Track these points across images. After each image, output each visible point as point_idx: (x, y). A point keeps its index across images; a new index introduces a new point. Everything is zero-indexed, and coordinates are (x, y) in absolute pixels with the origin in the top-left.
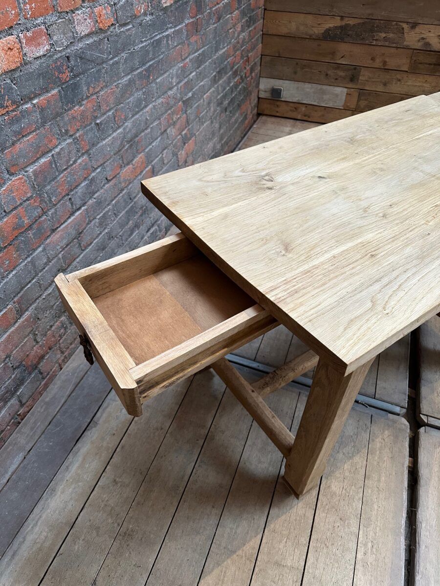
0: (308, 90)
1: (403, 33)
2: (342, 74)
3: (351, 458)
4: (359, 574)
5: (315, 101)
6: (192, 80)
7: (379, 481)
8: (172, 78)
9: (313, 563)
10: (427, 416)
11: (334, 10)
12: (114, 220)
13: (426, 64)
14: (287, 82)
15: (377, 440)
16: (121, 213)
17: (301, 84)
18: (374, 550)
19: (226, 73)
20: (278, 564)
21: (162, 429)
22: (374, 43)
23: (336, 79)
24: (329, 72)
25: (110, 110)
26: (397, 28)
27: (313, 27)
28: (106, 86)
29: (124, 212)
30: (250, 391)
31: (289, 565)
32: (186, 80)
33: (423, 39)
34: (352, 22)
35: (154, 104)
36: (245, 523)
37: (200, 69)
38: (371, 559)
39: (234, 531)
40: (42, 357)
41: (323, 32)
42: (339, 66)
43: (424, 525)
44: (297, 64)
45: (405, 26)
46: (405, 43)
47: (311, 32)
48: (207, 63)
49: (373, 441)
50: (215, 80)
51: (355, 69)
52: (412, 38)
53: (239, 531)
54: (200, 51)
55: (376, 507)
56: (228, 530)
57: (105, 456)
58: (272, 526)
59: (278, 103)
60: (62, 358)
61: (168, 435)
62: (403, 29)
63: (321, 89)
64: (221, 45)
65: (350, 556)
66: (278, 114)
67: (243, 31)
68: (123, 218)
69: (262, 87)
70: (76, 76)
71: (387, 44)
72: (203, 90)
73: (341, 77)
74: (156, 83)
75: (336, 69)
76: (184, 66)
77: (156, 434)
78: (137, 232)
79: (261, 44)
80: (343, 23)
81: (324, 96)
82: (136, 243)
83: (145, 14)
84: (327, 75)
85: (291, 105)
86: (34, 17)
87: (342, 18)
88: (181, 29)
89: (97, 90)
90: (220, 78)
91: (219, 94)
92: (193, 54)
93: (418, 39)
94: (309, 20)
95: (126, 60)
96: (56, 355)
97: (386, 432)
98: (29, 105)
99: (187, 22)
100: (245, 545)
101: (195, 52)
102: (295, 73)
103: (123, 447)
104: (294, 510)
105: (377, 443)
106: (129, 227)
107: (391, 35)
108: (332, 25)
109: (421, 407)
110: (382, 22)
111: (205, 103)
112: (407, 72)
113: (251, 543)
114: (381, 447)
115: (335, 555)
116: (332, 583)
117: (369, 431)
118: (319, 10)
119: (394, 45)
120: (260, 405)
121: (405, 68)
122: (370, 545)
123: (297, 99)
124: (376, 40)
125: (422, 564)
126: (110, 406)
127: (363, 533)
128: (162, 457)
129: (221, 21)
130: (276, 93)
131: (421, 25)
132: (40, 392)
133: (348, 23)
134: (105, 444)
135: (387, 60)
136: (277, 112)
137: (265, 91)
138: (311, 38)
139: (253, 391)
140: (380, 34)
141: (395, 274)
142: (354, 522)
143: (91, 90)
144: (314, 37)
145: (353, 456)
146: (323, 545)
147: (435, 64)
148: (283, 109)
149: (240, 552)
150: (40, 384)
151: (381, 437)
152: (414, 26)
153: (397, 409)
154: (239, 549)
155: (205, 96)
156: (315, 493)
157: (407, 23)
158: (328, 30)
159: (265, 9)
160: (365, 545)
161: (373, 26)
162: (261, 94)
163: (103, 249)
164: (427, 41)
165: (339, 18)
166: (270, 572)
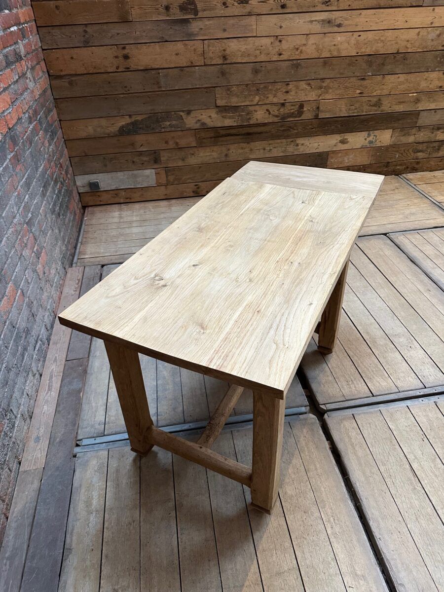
0: (122, 177)
1: (183, 119)
2: (145, 159)
3: (290, 463)
4: (335, 545)
5: (131, 185)
6: (27, 202)
7: (316, 469)
8: (13, 208)
9: (302, 557)
10: (324, 404)
11: (121, 111)
12: (7, 353)
13: (208, 138)
14: (101, 174)
15: (301, 439)
16: (10, 343)
17: (114, 174)
18: (336, 521)
19: (50, 185)
20: (279, 574)
21: (134, 521)
22: (163, 130)
23: (143, 164)
24: (134, 160)
26: (177, 116)
27: (108, 127)
29: (12, 342)
30: (199, 449)
31: (286, 569)
32: (23, 204)
33: (199, 120)
34: (139, 118)
35: (6, 236)
36: (239, 559)
37: (30, 190)
38: (337, 529)
39: (234, 570)
41: (118, 129)
42: (141, 154)
43: (358, 484)
44: (104, 158)
45: (182, 114)
46: (187, 126)
47: (107, 131)
48: (34, 183)
49: (299, 441)
50: (43, 195)
51: (155, 153)
52: (190, 122)
53: (238, 567)
54: (26, 176)
55: (323, 489)
56: (230, 572)
57: (94, 574)
58: (260, 547)
59: (99, 194)
60: (5, 506)
61: (142, 524)
62: (181, 116)
63: (132, 174)
64: (39, 163)
65: (323, 536)
66: (102, 203)
67: (50, 145)
68: (13, 347)
69: (79, 183)
71: (173, 129)
72: (38, 207)
73: (146, 161)
74: (3, 218)
75: (139, 156)
76: (18, 194)
77: (131, 528)
78: (27, 354)
79: (66, 150)
80: (133, 119)
81: (138, 179)
82: (29, 365)
84: (133, 162)
85: (111, 192)
87: (130, 116)
88: (7, 165)
90: (47, 191)
91: (50, 204)
92: (22, 180)
93: (195, 121)
94: (104, 122)
97: (305, 431)
99: (9, 157)
100: (247, 575)
101: (23, 179)
102: (106, 166)
103: (107, 557)
104: (270, 525)
105: (303, 442)
106: (19, 353)
107: (174, 122)
108: (124, 123)
109: (318, 399)
110: (163, 114)
111: (43, 217)
112: (196, 147)
113: (252, 570)
114: (306, 443)
115: (313, 541)
116: (321, 563)
117: (292, 435)
118: (109, 114)
119: (179, 129)
120: (212, 455)
121: (194, 144)
122: (332, 519)
123: (115, 186)
124: (163, 128)
125: (369, 513)
126: (76, 526)
127: (324, 513)
128: (146, 544)
129: (33, 144)
130: (94, 186)
131: (194, 112)
133: (136, 119)
134: (88, 563)
135: (178, 141)
136: (100, 201)
137: (83, 187)
138: (110, 136)
139: (201, 448)
140: (165, 123)
141: (278, 319)
142: (314, 509)
144: (112, 135)
145: (291, 460)
146: (302, 539)
147: (215, 137)
148: (105, 198)
149: (247, 583)
151: (302, 436)
152: (189, 112)
153: (303, 409)
154: (245, 581)
155: (41, 211)
156: (278, 503)
157: (183, 111)
158: (123, 127)
159: (60, 120)
160: (329, 521)
161: (157, 118)
162: (80, 189)
163: (7, 384)
164: (203, 121)
165: (128, 117)
166: (276, 583)
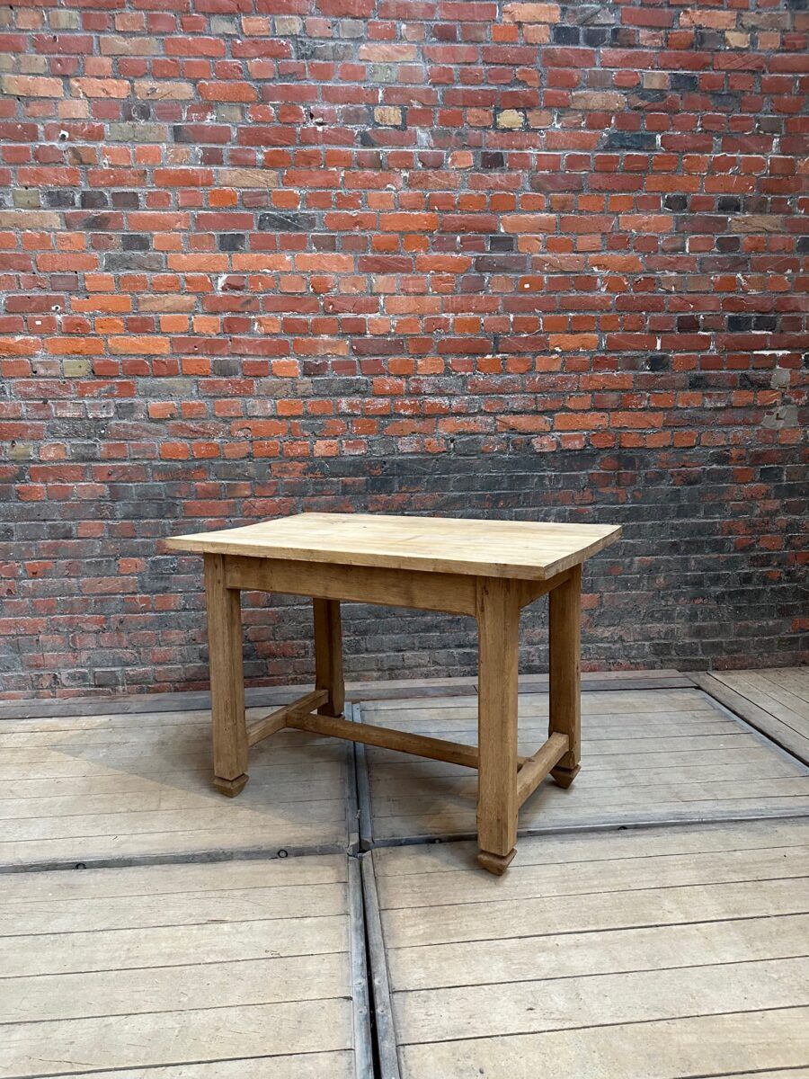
25: (424, 510)
28: (426, 491)
40: (274, 656)
50: (674, 549)
54: (626, 506)
64: (701, 513)
70: (387, 475)
76: (579, 511)
83: (501, 452)
86: (359, 433)
88: (577, 477)
89: (410, 491)
91: (688, 569)
92: (606, 504)
95: (459, 481)
96: (288, 667)
98: (336, 479)
99: (591, 471)
101: (611, 504)
132: (258, 683)
143: (404, 489)
150: (262, 676)
